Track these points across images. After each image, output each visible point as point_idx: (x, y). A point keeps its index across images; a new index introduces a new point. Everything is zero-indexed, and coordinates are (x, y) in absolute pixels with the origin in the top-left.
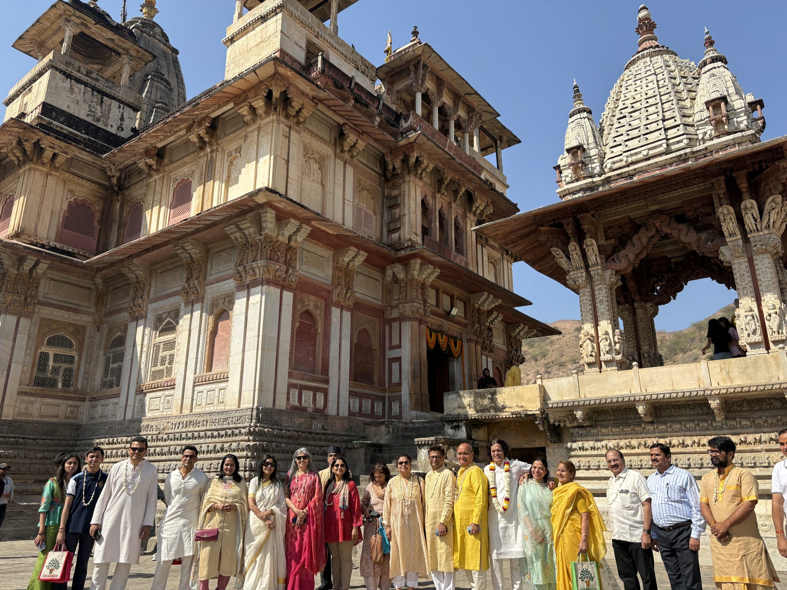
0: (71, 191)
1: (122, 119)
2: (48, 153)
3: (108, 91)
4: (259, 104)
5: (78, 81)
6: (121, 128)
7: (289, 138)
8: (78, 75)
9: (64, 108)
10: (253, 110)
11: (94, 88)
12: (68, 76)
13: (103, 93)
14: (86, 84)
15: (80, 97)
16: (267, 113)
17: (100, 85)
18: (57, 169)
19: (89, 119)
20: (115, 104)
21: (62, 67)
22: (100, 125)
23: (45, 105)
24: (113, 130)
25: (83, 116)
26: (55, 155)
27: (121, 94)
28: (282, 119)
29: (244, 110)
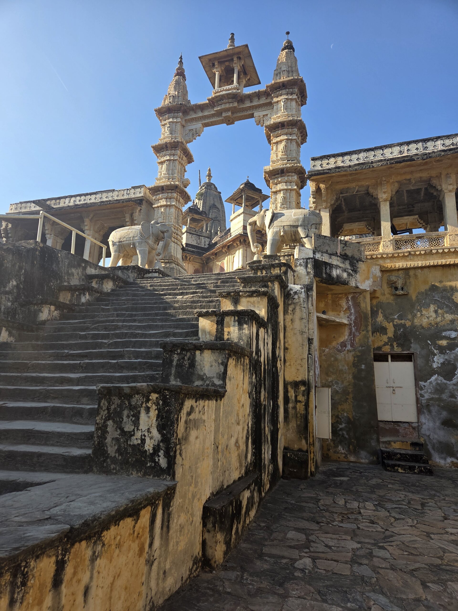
0: (194, 267)
1: (205, 242)
2: (188, 258)
3: (201, 235)
4: (238, 243)
5: (193, 234)
6: (205, 245)
7: (247, 250)
8: (193, 232)
9: (191, 243)
10: (237, 244)
11: (197, 235)
12: (190, 233)
13: (199, 236)
14: (195, 234)
15: (194, 239)
16: (241, 245)
17: (198, 234)
18: (190, 261)
19: (197, 245)
20: (203, 238)
21: (189, 231)
22: (200, 246)
23: (186, 244)
24: (203, 246)
25: (195, 244)
26: (190, 258)
27: (204, 235)
28: (244, 246)
29: (235, 244)
